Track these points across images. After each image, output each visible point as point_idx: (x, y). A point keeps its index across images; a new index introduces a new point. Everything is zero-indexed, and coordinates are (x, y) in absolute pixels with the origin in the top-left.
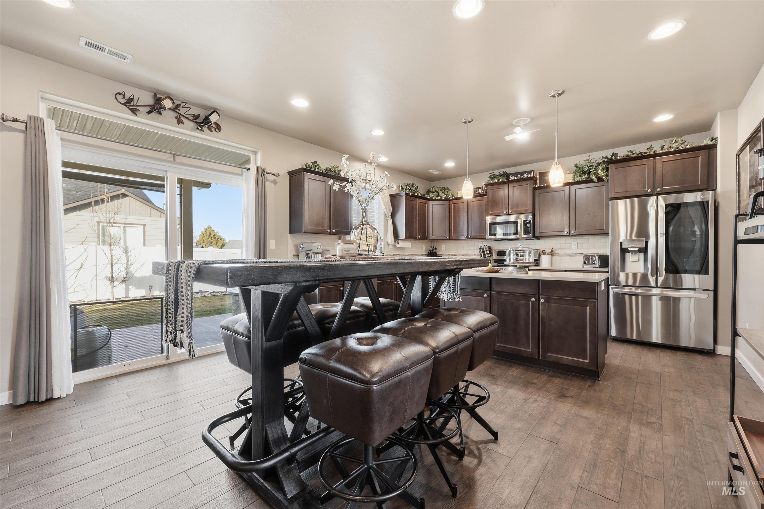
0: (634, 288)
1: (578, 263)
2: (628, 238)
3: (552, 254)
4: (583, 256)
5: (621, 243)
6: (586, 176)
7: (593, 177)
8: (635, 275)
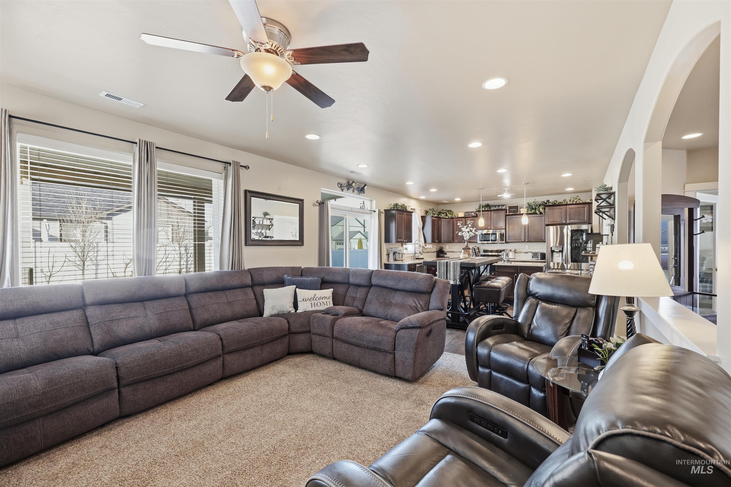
0: (557, 270)
1: (529, 257)
2: (555, 245)
3: (515, 252)
4: (532, 253)
5: (551, 248)
6: (534, 211)
7: (538, 212)
8: (558, 264)
